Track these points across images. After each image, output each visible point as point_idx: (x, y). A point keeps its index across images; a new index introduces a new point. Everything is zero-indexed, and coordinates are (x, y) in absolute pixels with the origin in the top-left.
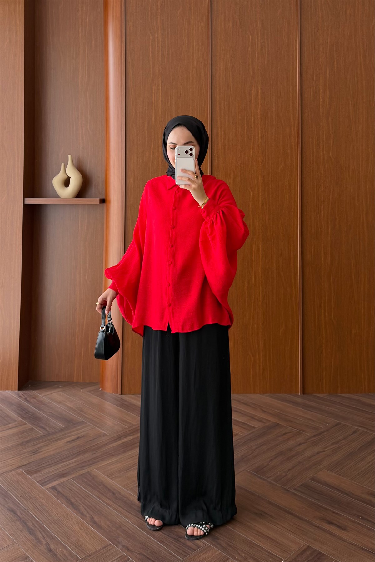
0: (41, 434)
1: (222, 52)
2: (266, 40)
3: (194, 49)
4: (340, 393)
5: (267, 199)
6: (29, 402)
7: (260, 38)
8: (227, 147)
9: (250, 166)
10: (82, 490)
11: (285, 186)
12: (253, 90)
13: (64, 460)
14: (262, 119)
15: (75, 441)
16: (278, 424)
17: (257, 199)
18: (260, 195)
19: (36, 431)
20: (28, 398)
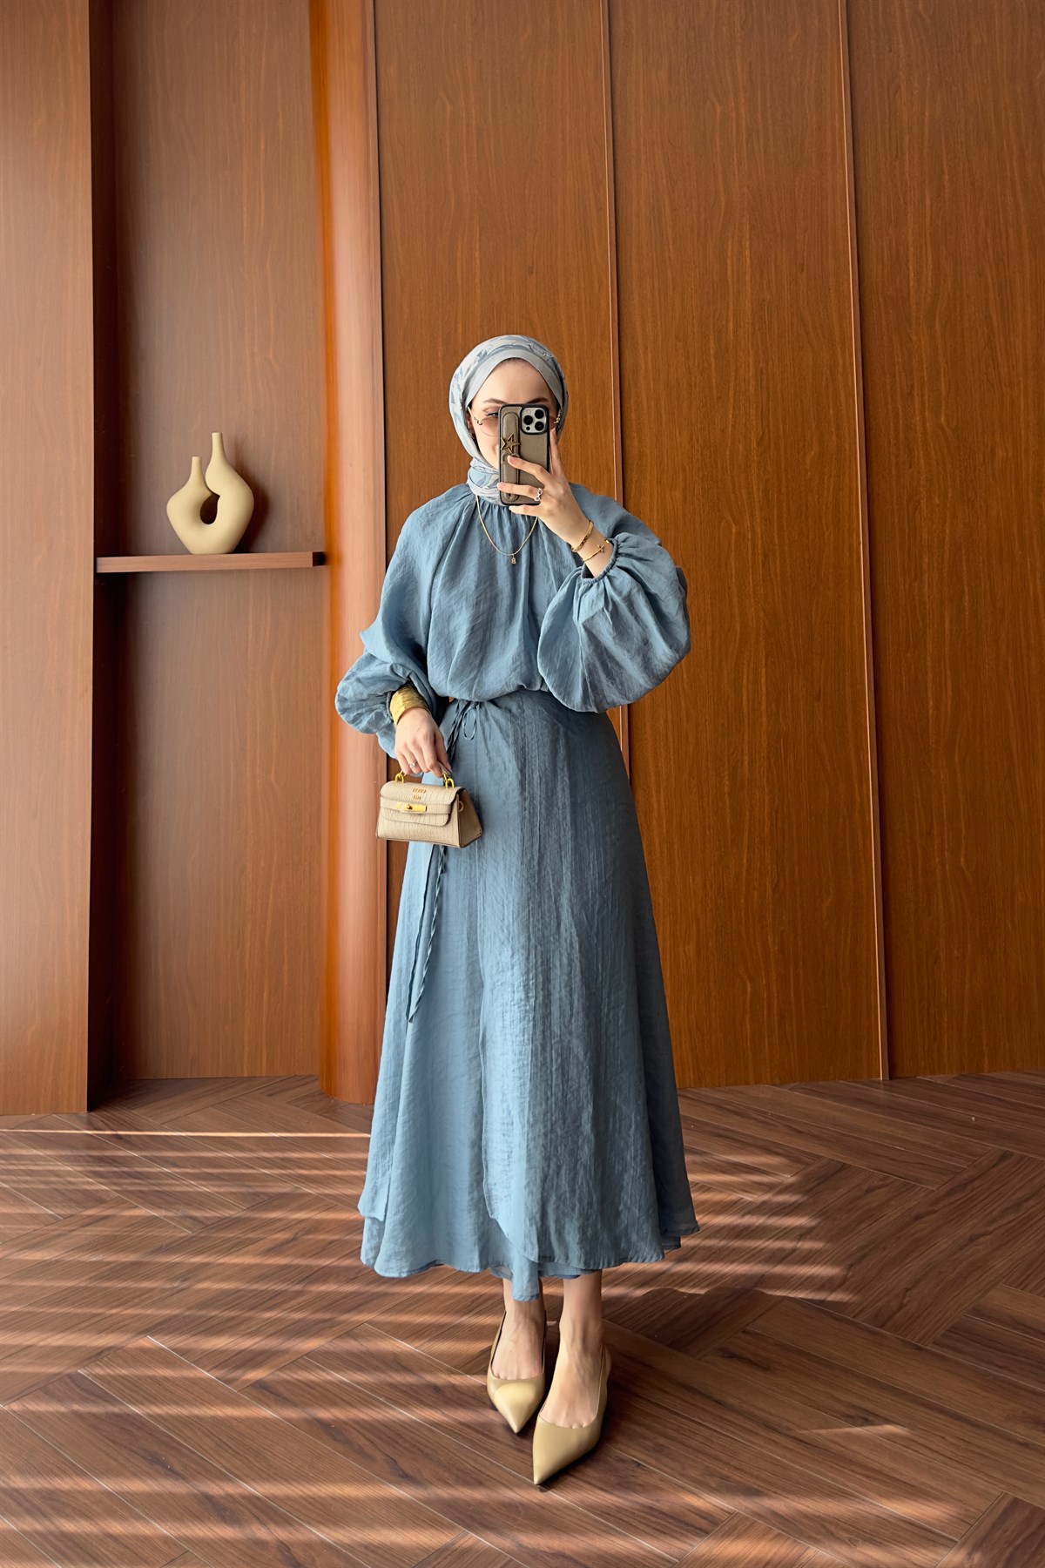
0: (183, 1232)
1: (642, 148)
2: (759, 116)
3: (568, 139)
4: (989, 1072)
5: (776, 541)
6: (126, 1142)
7: (743, 111)
8: (663, 403)
9: (728, 453)
11: (824, 507)
12: (730, 248)
14: (757, 328)
15: (290, 1245)
16: (844, 1164)
17: (750, 543)
18: (759, 531)
19: (168, 1223)
20: (122, 1132)
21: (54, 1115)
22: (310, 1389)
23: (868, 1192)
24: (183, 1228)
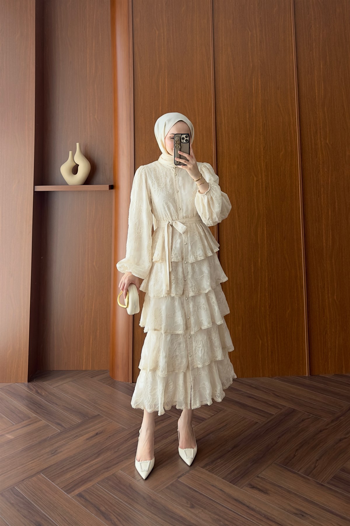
0: (57, 431)
3: (198, 44)
4: (345, 373)
5: (270, 183)
6: (40, 395)
8: (230, 135)
9: (253, 152)
10: (110, 496)
11: (286, 171)
12: (254, 81)
13: (87, 461)
14: (263, 109)
15: (95, 437)
17: (261, 184)
18: (264, 179)
19: (52, 427)
20: (39, 391)
21: (16, 383)
22: (98, 497)
23: (303, 421)
24: (58, 430)
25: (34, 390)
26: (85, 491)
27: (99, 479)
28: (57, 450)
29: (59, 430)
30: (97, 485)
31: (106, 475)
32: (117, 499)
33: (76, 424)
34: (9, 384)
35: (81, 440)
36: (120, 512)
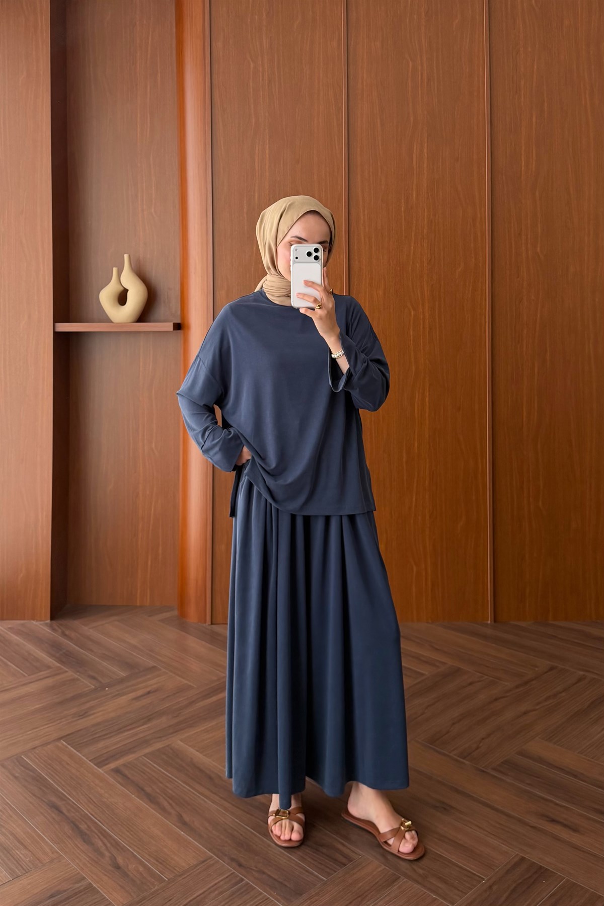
1: (365, 88)
2: (435, 68)
3: (321, 83)
4: (552, 621)
5: (437, 321)
6: (68, 637)
7: (425, 65)
8: (373, 240)
9: (410, 268)
10: (161, 773)
11: (466, 300)
12: (415, 148)
13: (130, 727)
14: (430, 195)
15: (145, 697)
16: (460, 668)
17: (421, 321)
18: (427, 314)
19: (83, 682)
20: (67, 632)
21: (32, 621)
22: (142, 774)
23: (471, 684)
24: (90, 685)
25: (60, 631)
26: (124, 765)
27: (148, 750)
28: (86, 713)
29: (94, 685)
30: (143, 758)
31: (159, 745)
32: (171, 778)
33: (118, 678)
34: (22, 622)
35: (123, 700)
36: (174, 794)
